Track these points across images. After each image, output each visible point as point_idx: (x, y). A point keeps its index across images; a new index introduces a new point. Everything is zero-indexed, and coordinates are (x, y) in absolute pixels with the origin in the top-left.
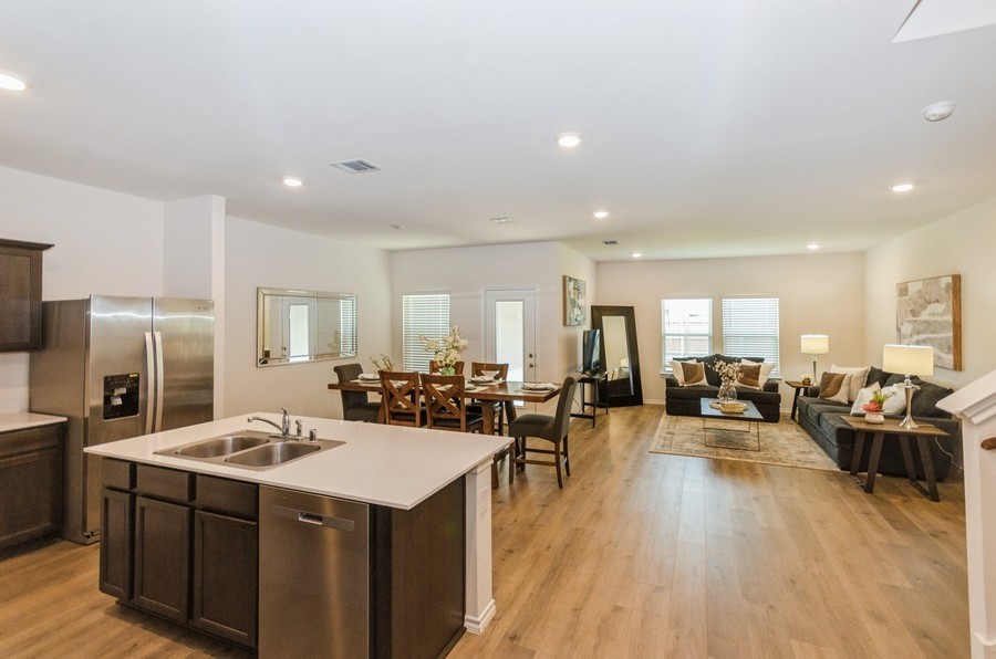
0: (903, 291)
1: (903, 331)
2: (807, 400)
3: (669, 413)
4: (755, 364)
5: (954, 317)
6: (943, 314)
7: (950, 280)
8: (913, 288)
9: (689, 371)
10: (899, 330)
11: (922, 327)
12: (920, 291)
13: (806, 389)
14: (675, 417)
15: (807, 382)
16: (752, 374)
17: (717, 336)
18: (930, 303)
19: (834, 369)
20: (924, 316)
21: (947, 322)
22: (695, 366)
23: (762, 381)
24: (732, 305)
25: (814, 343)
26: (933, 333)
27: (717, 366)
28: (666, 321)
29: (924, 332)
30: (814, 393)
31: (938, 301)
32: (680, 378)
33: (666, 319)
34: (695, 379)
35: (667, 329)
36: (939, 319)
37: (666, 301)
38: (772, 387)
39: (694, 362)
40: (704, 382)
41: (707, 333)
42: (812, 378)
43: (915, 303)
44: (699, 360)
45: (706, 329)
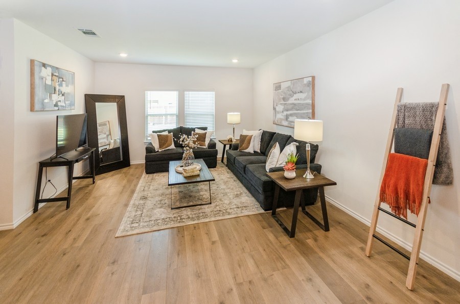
0: (278, 87)
1: (277, 109)
2: (232, 152)
3: (148, 173)
4: (203, 132)
5: (312, 101)
6: (305, 99)
7: (310, 79)
8: (284, 86)
9: (163, 140)
10: (274, 109)
11: (290, 107)
12: (289, 87)
13: (231, 145)
14: (151, 175)
15: (230, 140)
16: (202, 138)
17: (181, 115)
18: (296, 93)
19: (245, 133)
20: (292, 100)
21: (308, 104)
22: (167, 136)
23: (207, 142)
24: (190, 96)
25: (234, 117)
26: (298, 110)
27: (181, 139)
28: (149, 106)
29: (291, 109)
30: (235, 147)
31: (301, 92)
32: (156, 146)
33: (148, 105)
34: (166, 145)
35: (150, 111)
36: (302, 102)
37: (149, 92)
38: (213, 145)
39: (166, 133)
40: (173, 146)
41: (176, 113)
42: (233, 137)
43: (285, 93)
44: (170, 131)
45: (175, 110)
